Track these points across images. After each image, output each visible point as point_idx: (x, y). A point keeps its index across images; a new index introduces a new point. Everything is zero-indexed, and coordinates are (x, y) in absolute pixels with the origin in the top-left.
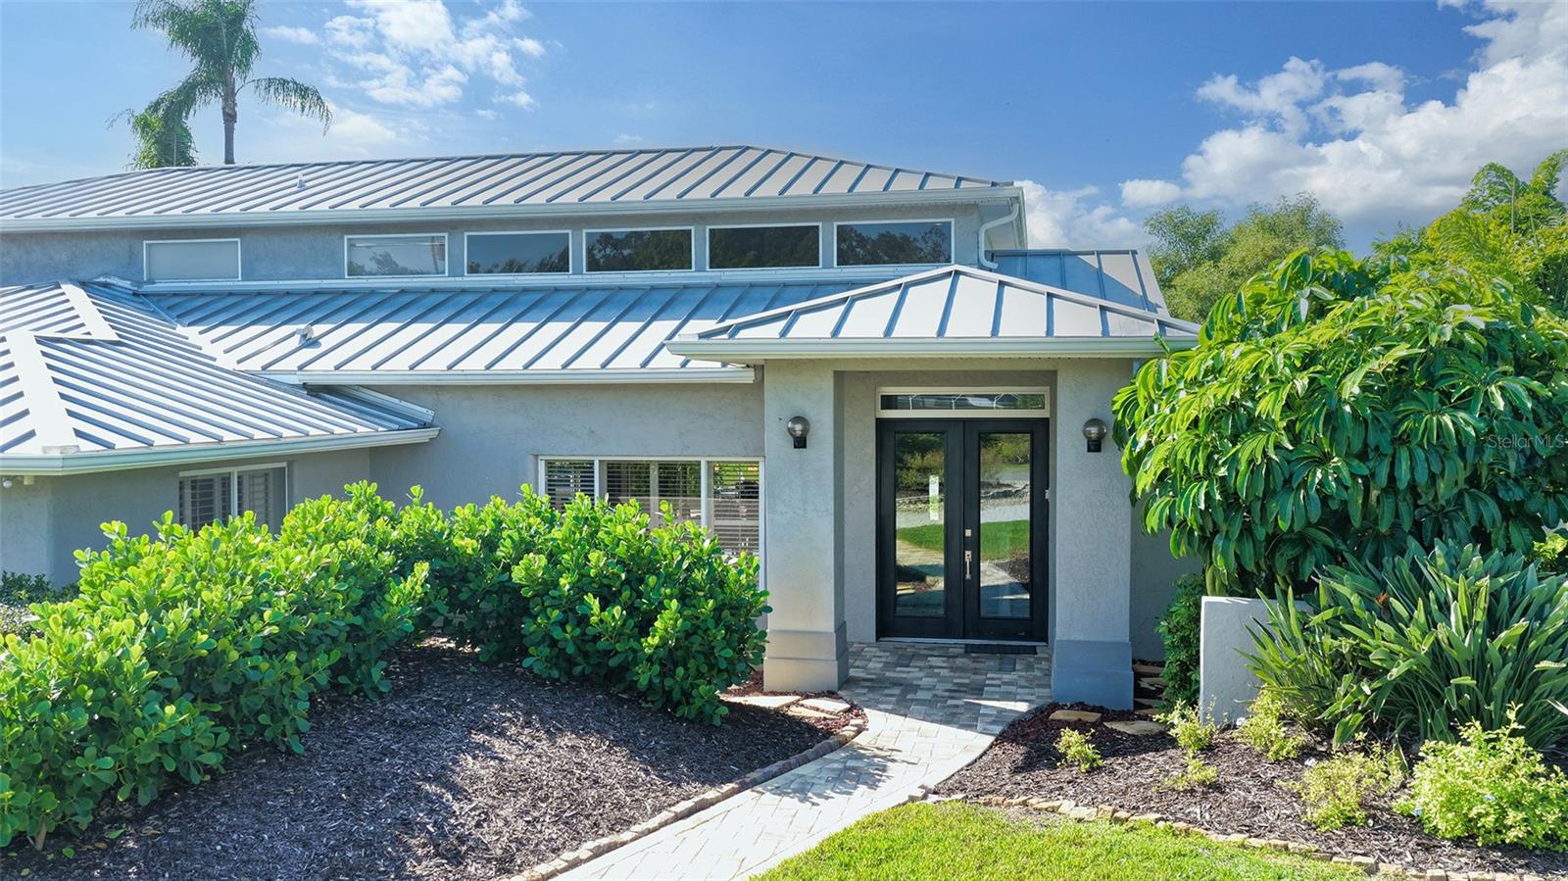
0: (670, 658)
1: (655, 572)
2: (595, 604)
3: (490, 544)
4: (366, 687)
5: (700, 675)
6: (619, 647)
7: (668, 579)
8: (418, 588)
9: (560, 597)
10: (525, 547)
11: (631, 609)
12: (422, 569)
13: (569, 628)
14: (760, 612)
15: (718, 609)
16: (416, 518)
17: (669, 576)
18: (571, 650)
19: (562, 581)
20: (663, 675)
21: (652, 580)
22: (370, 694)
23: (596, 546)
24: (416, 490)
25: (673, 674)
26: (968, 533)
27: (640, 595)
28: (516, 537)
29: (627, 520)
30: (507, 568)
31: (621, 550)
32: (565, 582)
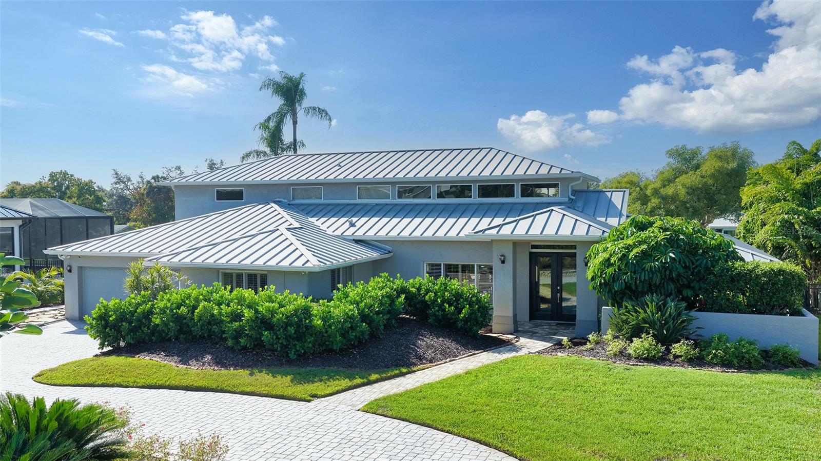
0: (466, 320)
1: (462, 298)
2: (447, 306)
3: (419, 289)
4: (391, 325)
5: (474, 325)
6: (453, 317)
7: (466, 300)
8: (403, 301)
9: (438, 304)
10: (428, 291)
11: (456, 308)
12: (403, 296)
13: (440, 312)
14: (490, 309)
15: (479, 308)
16: (398, 283)
17: (466, 299)
18: (440, 318)
19: (438, 300)
20: (464, 325)
21: (462, 300)
22: (392, 327)
23: (447, 291)
24: (398, 275)
25: (467, 324)
26: (559, 288)
27: (459, 304)
28: (426, 288)
29: (455, 284)
30: (424, 296)
31: (453, 292)
32: (439, 300)
